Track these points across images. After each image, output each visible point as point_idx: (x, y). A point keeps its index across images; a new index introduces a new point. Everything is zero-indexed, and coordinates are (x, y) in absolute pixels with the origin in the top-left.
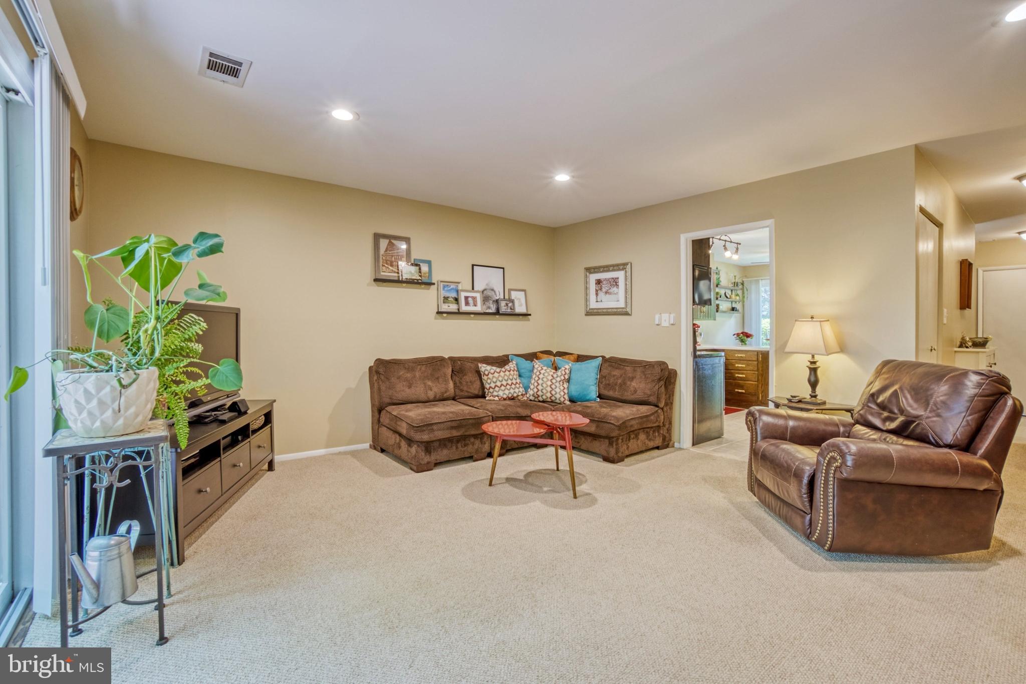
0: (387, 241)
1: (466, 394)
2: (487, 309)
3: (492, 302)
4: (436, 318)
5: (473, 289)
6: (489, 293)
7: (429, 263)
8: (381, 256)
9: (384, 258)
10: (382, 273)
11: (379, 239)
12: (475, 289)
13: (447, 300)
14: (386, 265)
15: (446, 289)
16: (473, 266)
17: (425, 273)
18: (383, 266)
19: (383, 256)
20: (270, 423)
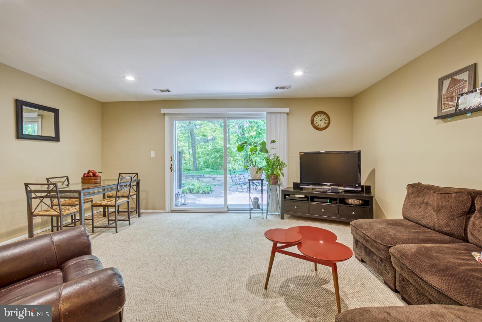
0: (449, 80)
9: (445, 97)
10: (443, 111)
11: (442, 82)
14: (447, 103)
18: (444, 104)
19: (444, 95)
20: (369, 206)
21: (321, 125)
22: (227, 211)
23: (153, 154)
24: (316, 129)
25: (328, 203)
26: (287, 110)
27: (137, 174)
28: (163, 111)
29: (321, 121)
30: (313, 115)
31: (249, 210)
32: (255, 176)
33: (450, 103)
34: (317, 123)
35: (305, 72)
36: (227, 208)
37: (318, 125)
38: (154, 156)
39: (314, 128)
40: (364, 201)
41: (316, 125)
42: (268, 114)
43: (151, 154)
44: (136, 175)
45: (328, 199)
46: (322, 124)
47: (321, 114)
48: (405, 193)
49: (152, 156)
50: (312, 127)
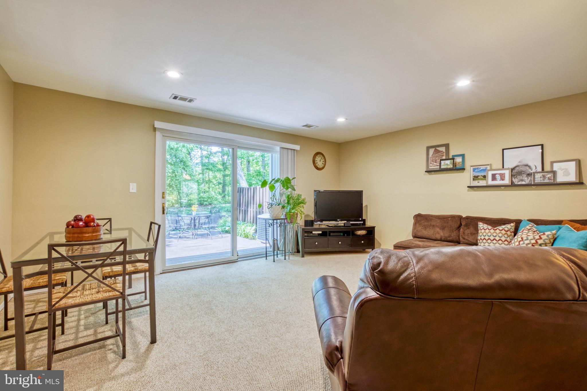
0: (433, 149)
1: (467, 241)
2: (518, 182)
3: (526, 175)
4: (468, 191)
5: (503, 167)
6: (521, 169)
7: (463, 156)
8: (430, 158)
9: (431, 159)
10: (430, 168)
11: (429, 149)
12: (505, 167)
13: (477, 178)
14: (432, 163)
15: (476, 171)
16: (503, 150)
17: (459, 163)
18: (431, 163)
19: (431, 158)
20: (372, 235)
21: (320, 166)
22: (237, 259)
23: (133, 188)
24: (317, 169)
25: (341, 236)
26: (297, 147)
27: (110, 220)
28: (158, 124)
29: (320, 161)
30: (315, 155)
31: (265, 253)
32: (278, 215)
33: (435, 164)
34: (317, 163)
35: (347, 119)
36: (238, 255)
37: (318, 165)
38: (135, 191)
39: (315, 167)
40: (368, 231)
41: (317, 165)
42: (281, 149)
43: (131, 187)
44: (109, 222)
45: (341, 233)
46: (320, 164)
47: (321, 155)
48: (412, 221)
49: (131, 191)
50: (313, 166)
